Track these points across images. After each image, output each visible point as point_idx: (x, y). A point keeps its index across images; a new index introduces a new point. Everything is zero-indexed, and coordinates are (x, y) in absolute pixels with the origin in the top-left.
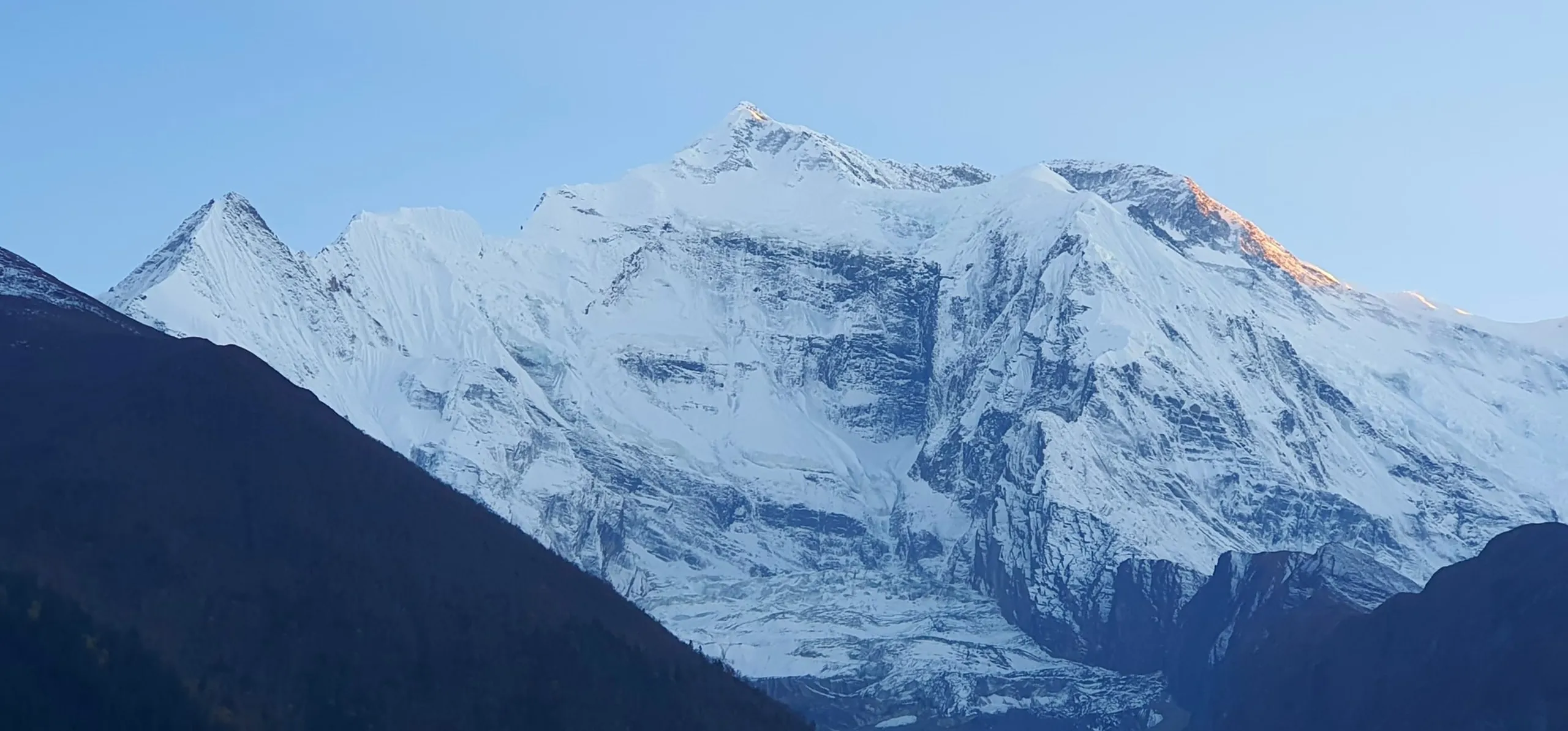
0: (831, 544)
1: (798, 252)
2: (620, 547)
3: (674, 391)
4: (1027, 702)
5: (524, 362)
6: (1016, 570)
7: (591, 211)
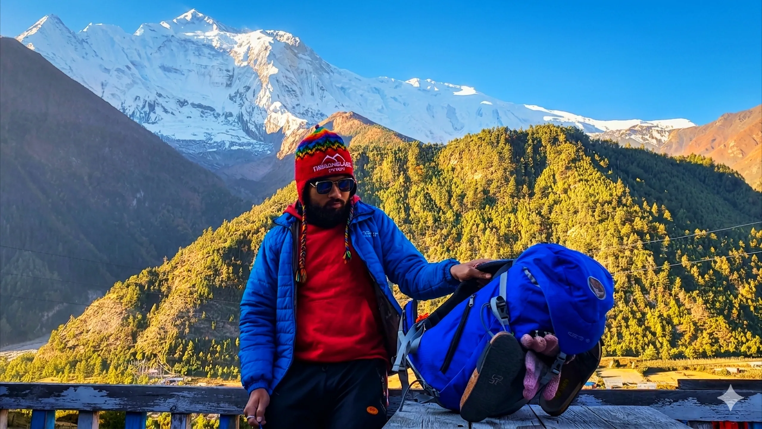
0: (207, 113)
1: (204, 45)
2: (154, 109)
3: (172, 75)
4: (242, 148)
5: (134, 65)
6: (247, 120)
7: (154, 30)
